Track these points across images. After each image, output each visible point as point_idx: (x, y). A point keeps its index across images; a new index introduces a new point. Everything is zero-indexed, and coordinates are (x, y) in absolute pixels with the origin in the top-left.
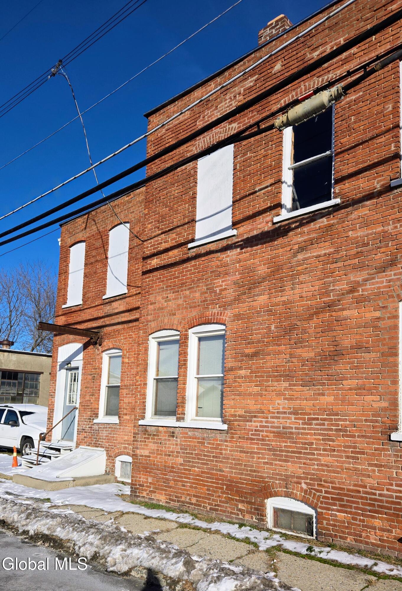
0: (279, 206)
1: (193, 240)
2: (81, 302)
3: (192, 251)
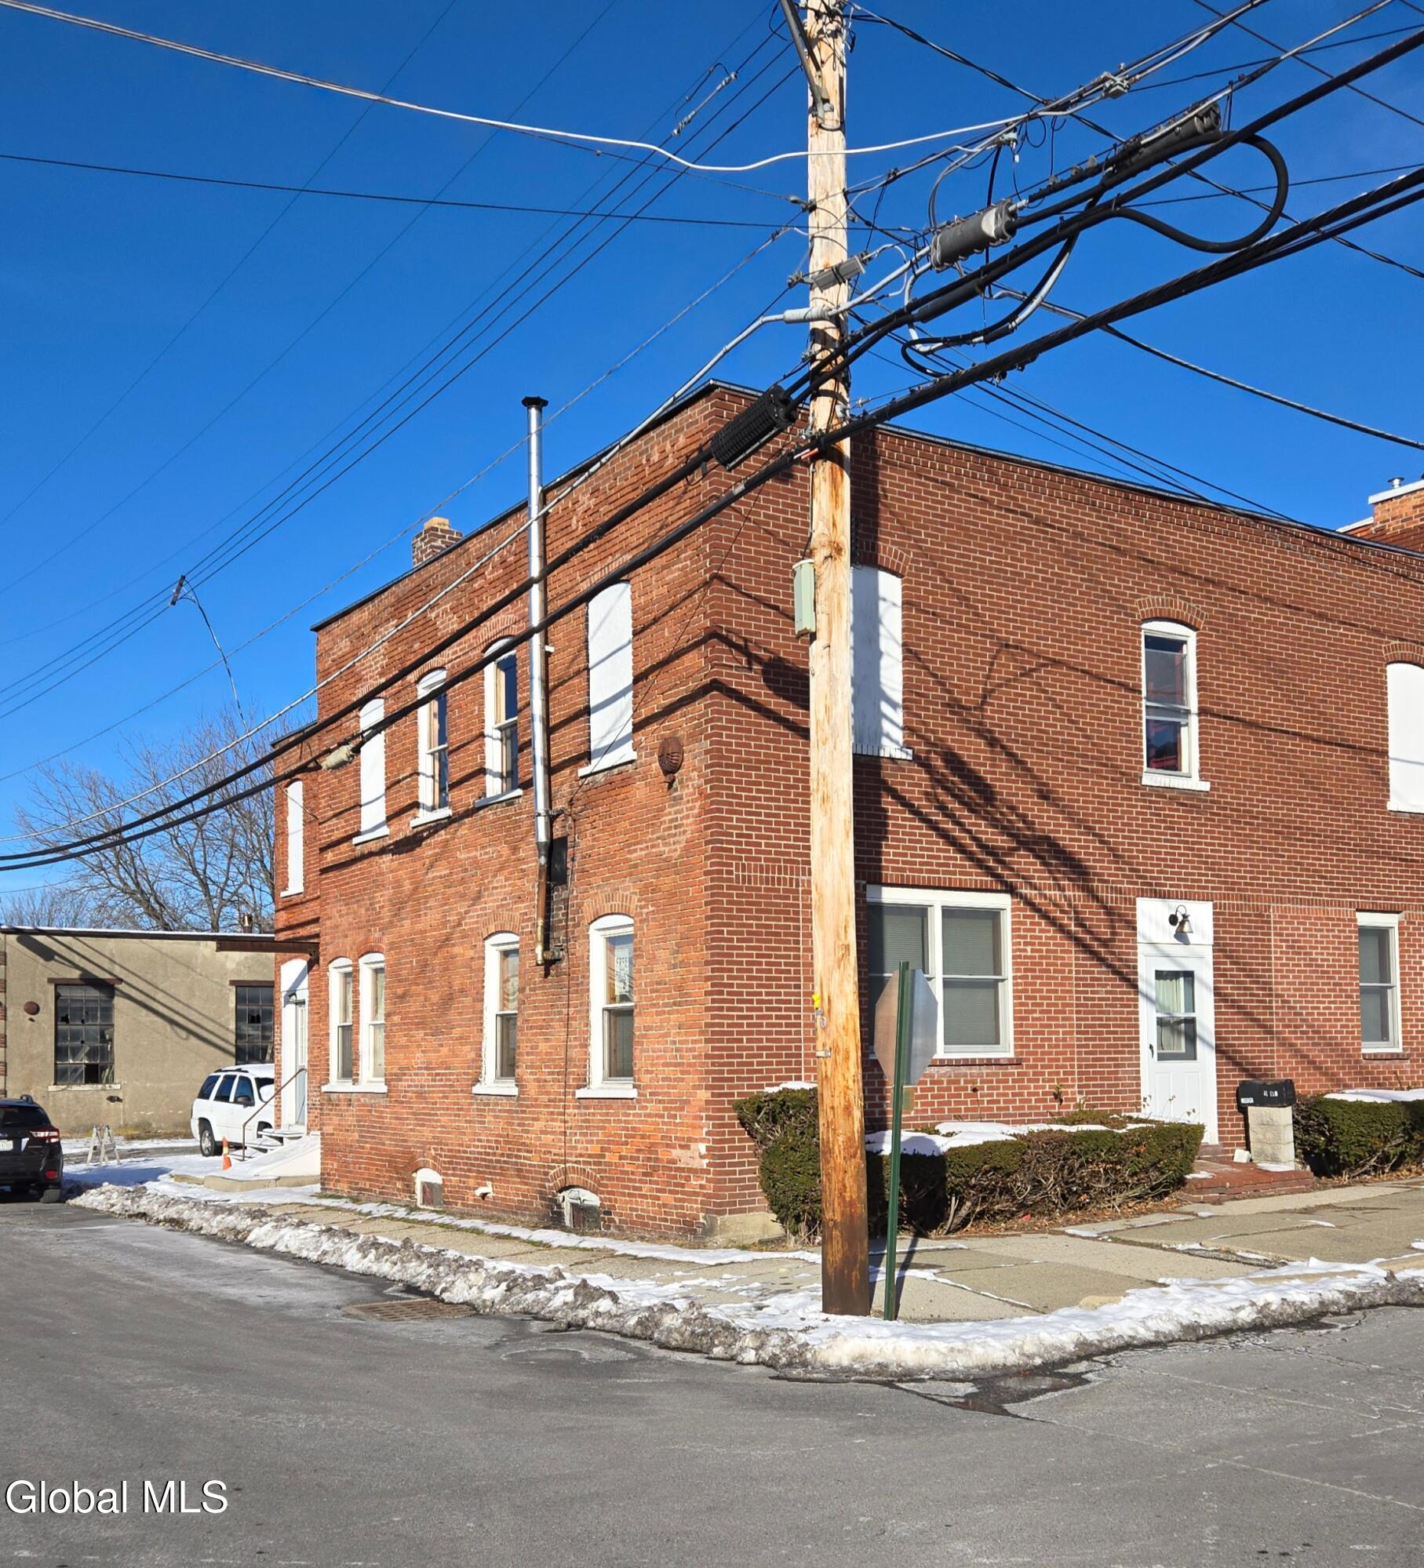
0: (416, 805)
1: (358, 834)
2: (301, 890)
3: (359, 847)
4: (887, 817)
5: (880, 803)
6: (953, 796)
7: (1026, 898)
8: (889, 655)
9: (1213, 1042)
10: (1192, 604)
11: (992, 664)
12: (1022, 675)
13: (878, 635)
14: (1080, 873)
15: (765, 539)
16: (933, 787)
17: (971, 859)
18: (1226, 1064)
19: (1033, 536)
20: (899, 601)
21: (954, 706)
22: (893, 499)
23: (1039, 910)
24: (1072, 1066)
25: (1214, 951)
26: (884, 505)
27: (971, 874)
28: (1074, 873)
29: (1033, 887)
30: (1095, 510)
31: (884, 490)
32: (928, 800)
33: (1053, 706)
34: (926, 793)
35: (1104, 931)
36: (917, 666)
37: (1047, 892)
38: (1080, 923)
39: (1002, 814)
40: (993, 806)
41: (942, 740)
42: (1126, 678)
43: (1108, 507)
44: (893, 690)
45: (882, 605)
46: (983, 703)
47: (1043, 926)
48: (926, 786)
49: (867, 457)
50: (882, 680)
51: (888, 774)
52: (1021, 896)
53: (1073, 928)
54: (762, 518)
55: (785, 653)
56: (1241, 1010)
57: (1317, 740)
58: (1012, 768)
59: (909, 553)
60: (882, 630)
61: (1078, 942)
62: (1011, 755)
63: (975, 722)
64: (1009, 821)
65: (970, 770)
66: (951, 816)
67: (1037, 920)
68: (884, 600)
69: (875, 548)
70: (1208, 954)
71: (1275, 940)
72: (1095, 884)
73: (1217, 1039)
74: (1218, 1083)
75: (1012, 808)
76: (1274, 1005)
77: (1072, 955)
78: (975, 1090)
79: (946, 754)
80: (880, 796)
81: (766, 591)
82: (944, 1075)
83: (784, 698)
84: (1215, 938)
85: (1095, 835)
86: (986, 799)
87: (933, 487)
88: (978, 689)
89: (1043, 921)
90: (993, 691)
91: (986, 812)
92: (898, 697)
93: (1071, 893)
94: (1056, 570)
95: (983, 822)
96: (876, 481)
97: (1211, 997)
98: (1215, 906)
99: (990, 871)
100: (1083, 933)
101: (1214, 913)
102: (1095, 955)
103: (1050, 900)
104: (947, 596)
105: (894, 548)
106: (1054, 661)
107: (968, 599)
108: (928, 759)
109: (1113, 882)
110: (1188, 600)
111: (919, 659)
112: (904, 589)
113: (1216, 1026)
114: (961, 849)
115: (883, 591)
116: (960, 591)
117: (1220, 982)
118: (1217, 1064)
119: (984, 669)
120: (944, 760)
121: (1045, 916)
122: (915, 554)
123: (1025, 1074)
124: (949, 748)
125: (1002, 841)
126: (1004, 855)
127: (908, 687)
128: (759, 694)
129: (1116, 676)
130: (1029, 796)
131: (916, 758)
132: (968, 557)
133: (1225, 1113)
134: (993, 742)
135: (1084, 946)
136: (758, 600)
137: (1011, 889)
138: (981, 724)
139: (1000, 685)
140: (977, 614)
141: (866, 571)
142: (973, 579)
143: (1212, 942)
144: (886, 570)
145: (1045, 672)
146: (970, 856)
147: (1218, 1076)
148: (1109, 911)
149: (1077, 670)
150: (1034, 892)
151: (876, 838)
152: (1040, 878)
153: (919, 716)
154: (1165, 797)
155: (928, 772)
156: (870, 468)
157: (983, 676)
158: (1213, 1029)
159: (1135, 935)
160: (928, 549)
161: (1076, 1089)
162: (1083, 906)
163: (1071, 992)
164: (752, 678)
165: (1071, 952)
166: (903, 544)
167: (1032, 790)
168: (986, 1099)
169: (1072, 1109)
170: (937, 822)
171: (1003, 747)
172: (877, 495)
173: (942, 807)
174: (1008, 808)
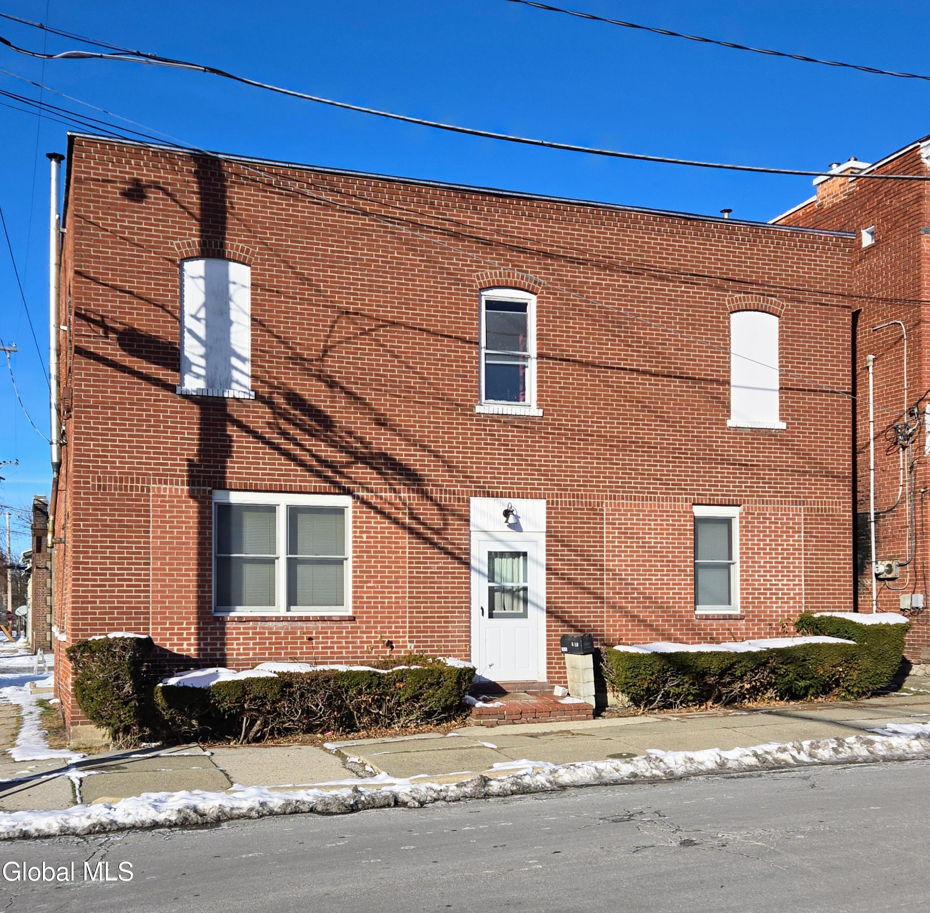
4: (231, 441)
5: (226, 430)
6: (294, 424)
7: (363, 499)
8: (239, 323)
9: (544, 605)
10: (529, 275)
11: (333, 327)
12: (361, 334)
13: (229, 309)
14: (414, 480)
15: (120, 243)
16: (275, 418)
17: (311, 471)
18: (554, 622)
19: (374, 231)
20: (248, 283)
21: (297, 359)
22: (239, 209)
23: (375, 508)
24: (404, 622)
25: (547, 536)
26: (231, 214)
27: (310, 482)
28: (409, 480)
29: (368, 490)
30: (435, 208)
31: (231, 203)
32: (270, 428)
33: (391, 356)
34: (269, 423)
35: (437, 523)
36: (261, 330)
37: (383, 494)
38: (413, 517)
39: (340, 437)
40: (332, 431)
41: (283, 384)
42: (462, 333)
43: (447, 205)
44: (243, 348)
45: (232, 287)
46: (324, 356)
47: (379, 519)
48: (269, 418)
49: (215, 180)
50: (233, 341)
51: (233, 410)
52: (358, 497)
53: (407, 521)
54: (118, 229)
55: (138, 324)
56: (570, 581)
57: (656, 375)
58: (350, 403)
59: (255, 248)
60: (232, 305)
61: (411, 531)
62: (349, 394)
63: (316, 370)
64: (347, 442)
65: (310, 406)
66: (293, 440)
67: (372, 515)
68: (234, 283)
69: (222, 245)
70: (542, 539)
71: (607, 528)
72: (429, 488)
73: (548, 603)
74: (548, 636)
75: (350, 433)
76: (605, 577)
77: (406, 540)
78: (310, 639)
79: (288, 394)
80: (225, 425)
81: (121, 281)
82: (282, 628)
83: (138, 357)
84: (547, 527)
85: (429, 451)
86: (325, 426)
87: (278, 199)
88: (320, 345)
89: (378, 516)
90: (334, 347)
91: (325, 436)
92: (247, 353)
93: (406, 495)
94: (396, 255)
95: (323, 444)
96: (224, 197)
97: (544, 571)
98: (548, 503)
99: (327, 479)
100: (417, 524)
101: (547, 508)
102: (427, 540)
103: (386, 500)
104: (291, 278)
105: (241, 245)
106: (393, 323)
107: (311, 280)
108: (270, 398)
109: (447, 486)
110: (526, 272)
111: (264, 326)
112: (252, 274)
113: (547, 593)
114: (301, 464)
115: (232, 276)
116: (303, 274)
117: (551, 560)
118: (547, 622)
119: (326, 331)
120: (285, 399)
121: (381, 512)
122: (260, 249)
123: (359, 628)
124: (290, 389)
125: (340, 457)
126: (341, 467)
127: (254, 347)
128: (116, 355)
129: (453, 332)
130: (366, 424)
131: (258, 397)
132: (312, 249)
133: (553, 658)
134: (332, 384)
135: (417, 534)
136: (114, 288)
137: (347, 492)
138: (321, 371)
139: (341, 342)
140: (319, 291)
141: (217, 263)
142: (315, 265)
143: (545, 530)
144: (235, 261)
145: (384, 331)
146: (310, 469)
147: (548, 631)
148: (441, 508)
149: (415, 329)
150: (370, 494)
151: (221, 456)
152: (375, 484)
153: (263, 367)
154: (500, 422)
155: (270, 408)
156: (219, 187)
157: (324, 336)
158: (544, 596)
159: (469, 525)
160: (272, 244)
161: (407, 639)
162: (417, 504)
163: (405, 567)
164: (108, 344)
165: (405, 538)
166: (250, 242)
167: (370, 419)
168: (320, 646)
169: (403, 654)
170: (278, 444)
171: (342, 388)
172: (225, 207)
173: (284, 434)
174: (346, 432)
